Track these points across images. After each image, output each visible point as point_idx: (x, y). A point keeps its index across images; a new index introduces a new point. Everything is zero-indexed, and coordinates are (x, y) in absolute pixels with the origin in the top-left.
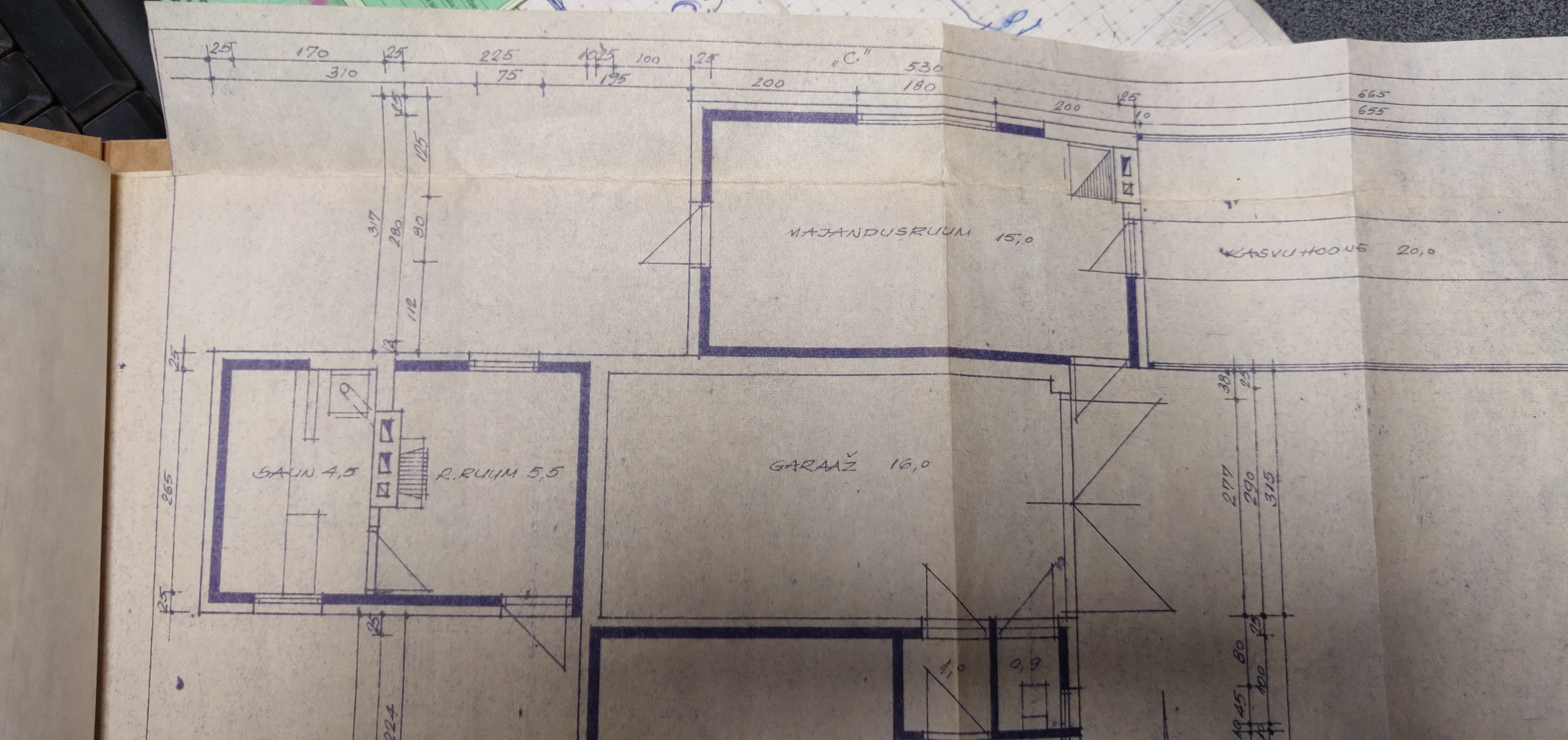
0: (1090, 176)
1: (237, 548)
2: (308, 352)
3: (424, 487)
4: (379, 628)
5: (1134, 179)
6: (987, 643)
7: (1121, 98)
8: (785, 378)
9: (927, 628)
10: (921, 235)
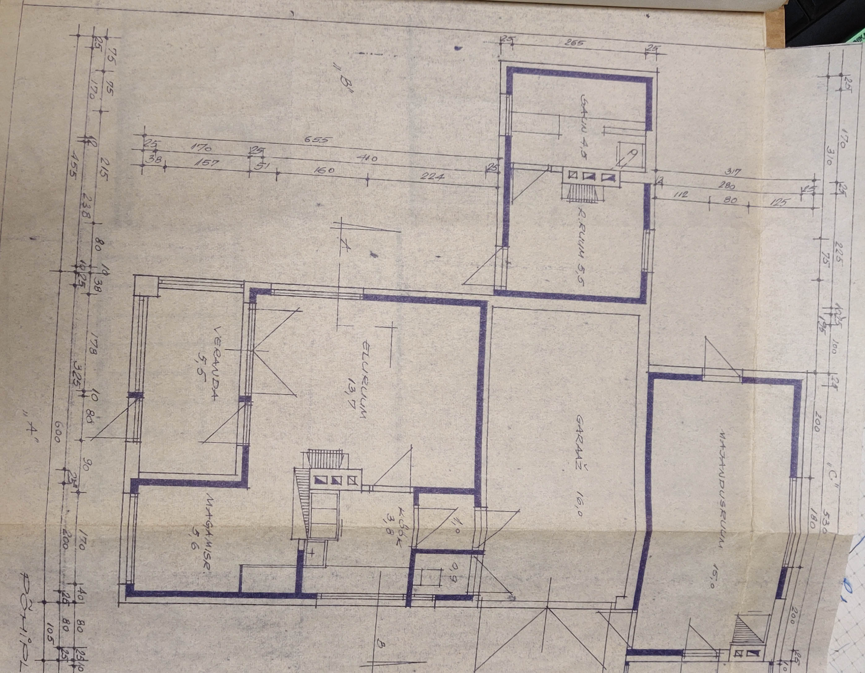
0: (749, 628)
1: (539, 84)
2: (656, 130)
3: (574, 200)
4: (490, 170)
5: (744, 658)
6: (469, 548)
7: (797, 652)
8: (634, 427)
9: (481, 511)
10: (721, 516)
